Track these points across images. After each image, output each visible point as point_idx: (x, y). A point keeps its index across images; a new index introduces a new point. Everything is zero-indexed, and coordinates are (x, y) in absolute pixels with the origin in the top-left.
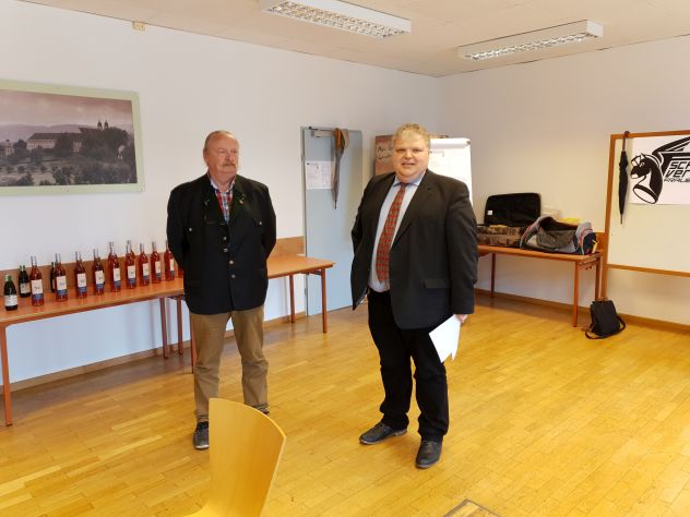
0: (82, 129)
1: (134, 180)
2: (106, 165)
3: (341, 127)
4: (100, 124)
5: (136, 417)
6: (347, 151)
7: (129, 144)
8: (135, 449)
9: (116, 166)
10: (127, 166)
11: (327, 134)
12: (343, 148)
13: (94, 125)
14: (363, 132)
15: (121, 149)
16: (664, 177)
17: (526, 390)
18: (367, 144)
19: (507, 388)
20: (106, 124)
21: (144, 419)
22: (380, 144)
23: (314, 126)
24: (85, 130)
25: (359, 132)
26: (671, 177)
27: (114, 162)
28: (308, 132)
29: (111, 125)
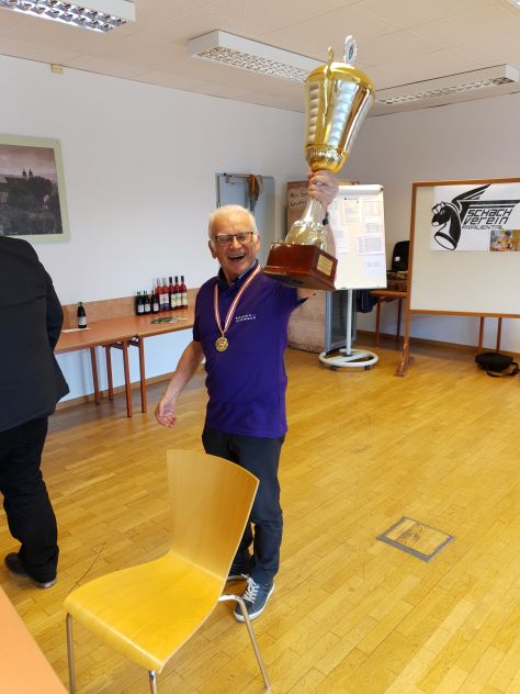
0: (7, 178)
1: (60, 231)
2: (32, 215)
3: (255, 173)
4: (24, 173)
5: (85, 458)
6: (261, 197)
7: (53, 193)
8: (93, 485)
9: (42, 216)
10: (51, 216)
11: (241, 181)
12: (257, 195)
13: (19, 174)
14: (275, 178)
15: (46, 198)
16: (462, 225)
17: (443, 423)
18: (279, 191)
19: (425, 422)
20: (31, 173)
21: (93, 459)
22: (293, 191)
23: (228, 171)
24: (10, 180)
25: (272, 178)
26: (468, 224)
27: (40, 212)
28: (222, 179)
29: (35, 174)
